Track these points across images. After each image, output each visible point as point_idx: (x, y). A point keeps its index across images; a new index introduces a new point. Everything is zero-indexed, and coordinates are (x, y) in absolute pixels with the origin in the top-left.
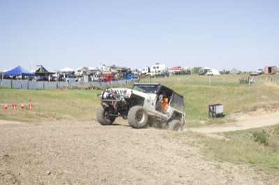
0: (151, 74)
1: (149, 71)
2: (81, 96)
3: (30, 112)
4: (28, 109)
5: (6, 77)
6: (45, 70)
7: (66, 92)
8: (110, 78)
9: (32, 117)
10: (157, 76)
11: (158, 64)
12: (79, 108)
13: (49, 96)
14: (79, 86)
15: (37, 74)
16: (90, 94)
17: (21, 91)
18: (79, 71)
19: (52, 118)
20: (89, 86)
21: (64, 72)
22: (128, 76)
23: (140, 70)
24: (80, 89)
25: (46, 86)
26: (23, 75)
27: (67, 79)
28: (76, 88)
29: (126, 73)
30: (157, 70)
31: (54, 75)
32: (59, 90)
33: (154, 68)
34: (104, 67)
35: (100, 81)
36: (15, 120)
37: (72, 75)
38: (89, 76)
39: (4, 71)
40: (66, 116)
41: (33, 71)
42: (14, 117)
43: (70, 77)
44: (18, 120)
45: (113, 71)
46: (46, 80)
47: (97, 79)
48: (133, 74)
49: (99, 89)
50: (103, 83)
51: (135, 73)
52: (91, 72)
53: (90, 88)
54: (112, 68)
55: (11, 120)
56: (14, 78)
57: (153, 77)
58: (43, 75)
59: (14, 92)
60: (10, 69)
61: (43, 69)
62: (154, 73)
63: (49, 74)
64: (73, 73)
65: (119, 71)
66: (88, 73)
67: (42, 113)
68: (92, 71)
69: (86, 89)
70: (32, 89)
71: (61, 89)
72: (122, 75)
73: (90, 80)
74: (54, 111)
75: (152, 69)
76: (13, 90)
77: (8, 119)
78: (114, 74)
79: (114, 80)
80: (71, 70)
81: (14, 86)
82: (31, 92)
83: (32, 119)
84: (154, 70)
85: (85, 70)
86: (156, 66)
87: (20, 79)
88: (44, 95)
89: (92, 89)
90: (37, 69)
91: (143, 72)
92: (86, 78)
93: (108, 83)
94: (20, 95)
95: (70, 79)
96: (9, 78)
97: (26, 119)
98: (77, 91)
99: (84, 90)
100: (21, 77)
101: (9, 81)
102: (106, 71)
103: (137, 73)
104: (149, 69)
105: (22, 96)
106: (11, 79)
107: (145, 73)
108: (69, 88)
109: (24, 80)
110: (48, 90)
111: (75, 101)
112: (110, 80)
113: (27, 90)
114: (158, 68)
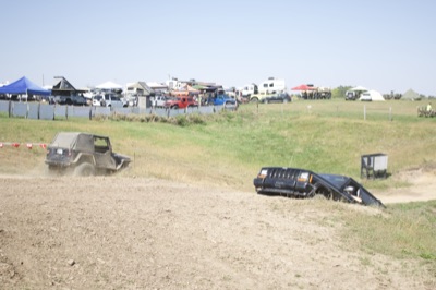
0: (260, 97)
1: (256, 92)
2: (133, 133)
5: (1, 95)
6: (70, 86)
7: (107, 125)
8: (186, 102)
10: (270, 100)
11: (272, 79)
14: (130, 115)
15: (56, 91)
16: (148, 129)
17: (26, 122)
18: (130, 89)
20: (148, 115)
21: (104, 90)
22: (218, 99)
23: (239, 89)
24: (131, 120)
25: (71, 114)
26: (31, 93)
27: (109, 102)
28: (124, 119)
29: (214, 95)
30: (271, 89)
31: (85, 95)
32: (93, 121)
33: (265, 85)
34: (175, 82)
35: (167, 107)
37: (116, 95)
38: (148, 97)
41: (48, 87)
42: (14, 168)
43: (113, 99)
45: (191, 89)
46: (69, 102)
47: (161, 103)
48: (227, 96)
49: (164, 121)
50: (173, 112)
51: (231, 94)
52: (151, 91)
53: (148, 120)
54: (190, 84)
55: (8, 172)
56: (14, 98)
57: (263, 101)
58: (67, 95)
59: (15, 123)
60: (7, 83)
61: (67, 83)
62: (265, 96)
63: (76, 92)
64: (120, 92)
65: (203, 90)
66: (146, 93)
68: (153, 88)
69: (142, 121)
70: (46, 119)
71: (98, 119)
72: (207, 95)
73: (149, 104)
75: (261, 89)
76: (12, 119)
78: (191, 94)
79: (192, 106)
80: (117, 86)
81: (14, 113)
82: (44, 123)
84: (265, 90)
85: (141, 87)
86: (269, 82)
87: (24, 100)
88: (67, 130)
89: (153, 122)
90: (56, 84)
91: (245, 93)
92: (142, 101)
93: (181, 111)
94: (24, 129)
95: (115, 102)
96: (4, 98)
98: (127, 125)
99: (139, 123)
100: (26, 96)
101: (6, 103)
102: (180, 90)
103: (234, 94)
104: (256, 87)
105: (27, 130)
106: (8, 99)
107: (249, 95)
108: (111, 118)
109: (32, 103)
110: (74, 121)
111: (122, 142)
112: (184, 106)
113: (36, 121)
114: (272, 85)
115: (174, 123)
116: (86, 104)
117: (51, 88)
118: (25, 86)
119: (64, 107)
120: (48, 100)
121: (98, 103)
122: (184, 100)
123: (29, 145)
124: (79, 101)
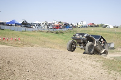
0: (79, 26)
1: (78, 25)
2: (43, 36)
3: (19, 42)
4: (18, 41)
5: (7, 24)
6: (26, 22)
7: (36, 33)
9: (19, 44)
10: (81, 27)
11: (82, 21)
12: (42, 41)
13: (28, 35)
14: (43, 31)
15: (23, 24)
16: (48, 34)
17: (15, 32)
18: (43, 23)
19: (29, 46)
20: (48, 31)
21: (36, 24)
22: (67, 27)
23: (73, 24)
24: (43, 32)
25: (27, 30)
26: (16, 24)
27: (37, 27)
28: (41, 31)
29: (66, 25)
30: (82, 24)
32: (33, 32)
34: (55, 22)
35: (53, 28)
36: (11, 46)
37: (39, 25)
38: (48, 26)
39: (6, 22)
40: (36, 45)
41: (21, 22)
42: (11, 44)
43: (38, 26)
44: (13, 46)
45: (60, 24)
46: (26, 27)
47: (51, 27)
48: (70, 26)
49: (52, 32)
50: (55, 30)
51: (71, 25)
52: (49, 24)
53: (48, 32)
56: (11, 25)
57: (80, 27)
58: (25, 25)
59: (11, 32)
60: (9, 21)
61: (26, 21)
62: (80, 26)
63: (28, 24)
64: (40, 24)
65: (63, 24)
66: (47, 25)
67: (24, 43)
68: (49, 23)
69: (46, 32)
71: (34, 32)
72: (64, 25)
73: (48, 28)
74: (30, 42)
75: (79, 24)
76: (11, 31)
77: (8, 45)
78: (60, 25)
79: (60, 28)
80: (39, 23)
81: (11, 29)
82: (20, 32)
83: (19, 46)
84: (80, 24)
85: (46, 23)
86: (81, 22)
87: (14, 26)
88: (26, 34)
89: (49, 33)
90: (23, 22)
91: (75, 25)
92: (46, 26)
93: (57, 30)
95: (39, 27)
96: (9, 25)
97: (16, 46)
98: (42, 33)
99: (45, 33)
100: (15, 25)
102: (56, 24)
104: (78, 24)
106: (10, 25)
107: (76, 26)
108: (38, 31)
109: (16, 27)
110: (28, 32)
111: (40, 38)
112: (58, 28)
113: (17, 32)
114: (82, 23)
115: (55, 33)
116: (31, 27)
117: (21, 23)
120: (20, 26)
121: (34, 27)
122: (58, 27)
124: (29, 26)
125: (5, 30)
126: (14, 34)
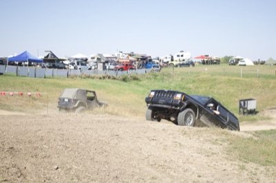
0: (175, 63)
1: (172, 60)
3: (38, 103)
4: (35, 99)
5: (11, 63)
6: (55, 56)
7: (78, 81)
8: (128, 66)
9: (39, 108)
10: (181, 65)
11: (182, 52)
13: (58, 85)
14: (93, 75)
15: (46, 60)
16: (104, 84)
17: (28, 79)
18: (93, 58)
20: (104, 75)
21: (76, 59)
22: (148, 64)
23: (161, 58)
24: (93, 78)
25: (55, 74)
26: (30, 61)
27: (79, 67)
28: (89, 77)
29: (145, 62)
30: (182, 58)
31: (64, 62)
32: (69, 79)
33: (178, 56)
34: (121, 54)
35: (116, 69)
36: (21, 111)
37: (84, 62)
38: (104, 63)
39: (9, 57)
41: (41, 57)
42: (20, 108)
43: (82, 64)
45: (131, 58)
46: (54, 67)
47: (112, 67)
48: (154, 63)
49: (114, 79)
50: (120, 73)
51: (156, 61)
52: (106, 60)
53: (104, 78)
54: (130, 55)
55: (16, 110)
56: (20, 64)
57: (177, 66)
58: (53, 62)
59: (20, 80)
60: (16, 55)
61: (53, 55)
62: (178, 62)
63: (59, 60)
64: (86, 60)
65: (138, 59)
66: (102, 61)
68: (107, 58)
69: (100, 78)
70: (40, 77)
71: (72, 78)
72: (141, 62)
73: (104, 68)
75: (175, 58)
76: (18, 78)
77: (12, 110)
78: (132, 62)
79: (132, 69)
80: (84, 57)
81: (20, 73)
82: (38, 80)
84: (178, 58)
85: (99, 57)
86: (181, 54)
87: (26, 65)
88: (53, 84)
89: (107, 79)
90: (46, 55)
91: (165, 61)
92: (100, 65)
93: (125, 72)
95: (83, 67)
96: (14, 64)
97: (32, 110)
98: (91, 81)
99: (98, 80)
100: (27, 63)
101: (15, 67)
102: (124, 59)
103: (158, 61)
104: (172, 57)
105: (28, 84)
106: (16, 65)
107: (168, 62)
108: (81, 77)
109: (31, 67)
110: (57, 79)
112: (127, 69)
113: (34, 79)
114: (182, 56)
115: (121, 80)
116: (65, 68)
117: (43, 57)
118: (27, 57)
119: (51, 70)
120: (41, 65)
121: (72, 67)
123: (29, 94)
124: (61, 66)
125: (6, 75)
126: (27, 84)
